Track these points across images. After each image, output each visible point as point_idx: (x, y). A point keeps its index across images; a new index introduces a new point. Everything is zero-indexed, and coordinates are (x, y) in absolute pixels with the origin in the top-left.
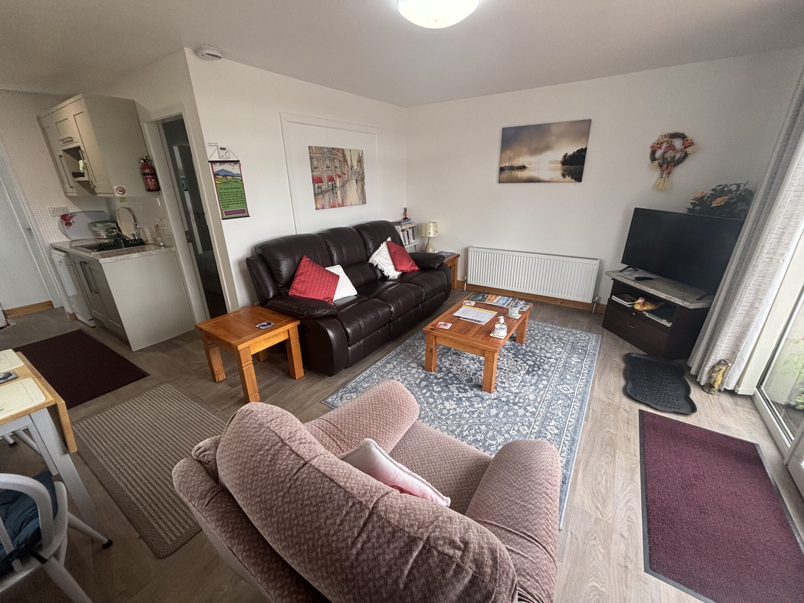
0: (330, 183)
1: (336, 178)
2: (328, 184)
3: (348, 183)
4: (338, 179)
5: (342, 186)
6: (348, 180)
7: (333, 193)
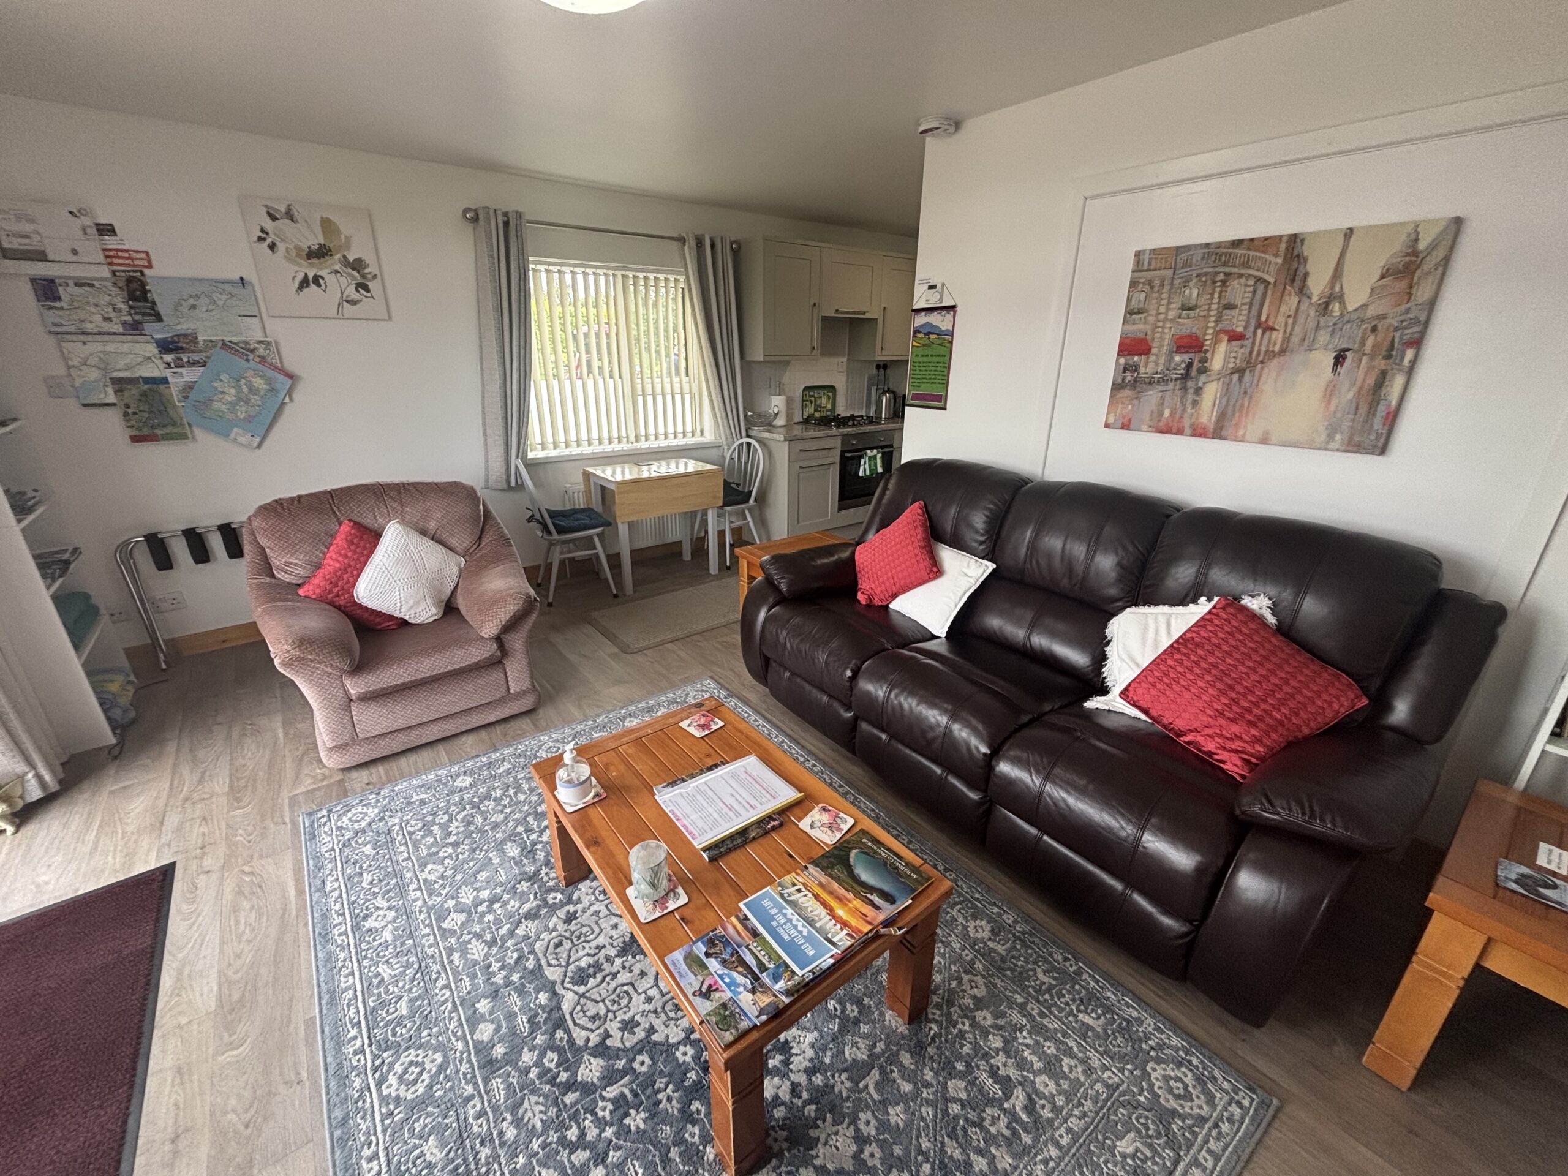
0: (1178, 358)
1: (1216, 341)
2: (1170, 360)
3: (1274, 363)
4: (1223, 347)
5: (1240, 371)
6: (1283, 352)
7: (1184, 389)
